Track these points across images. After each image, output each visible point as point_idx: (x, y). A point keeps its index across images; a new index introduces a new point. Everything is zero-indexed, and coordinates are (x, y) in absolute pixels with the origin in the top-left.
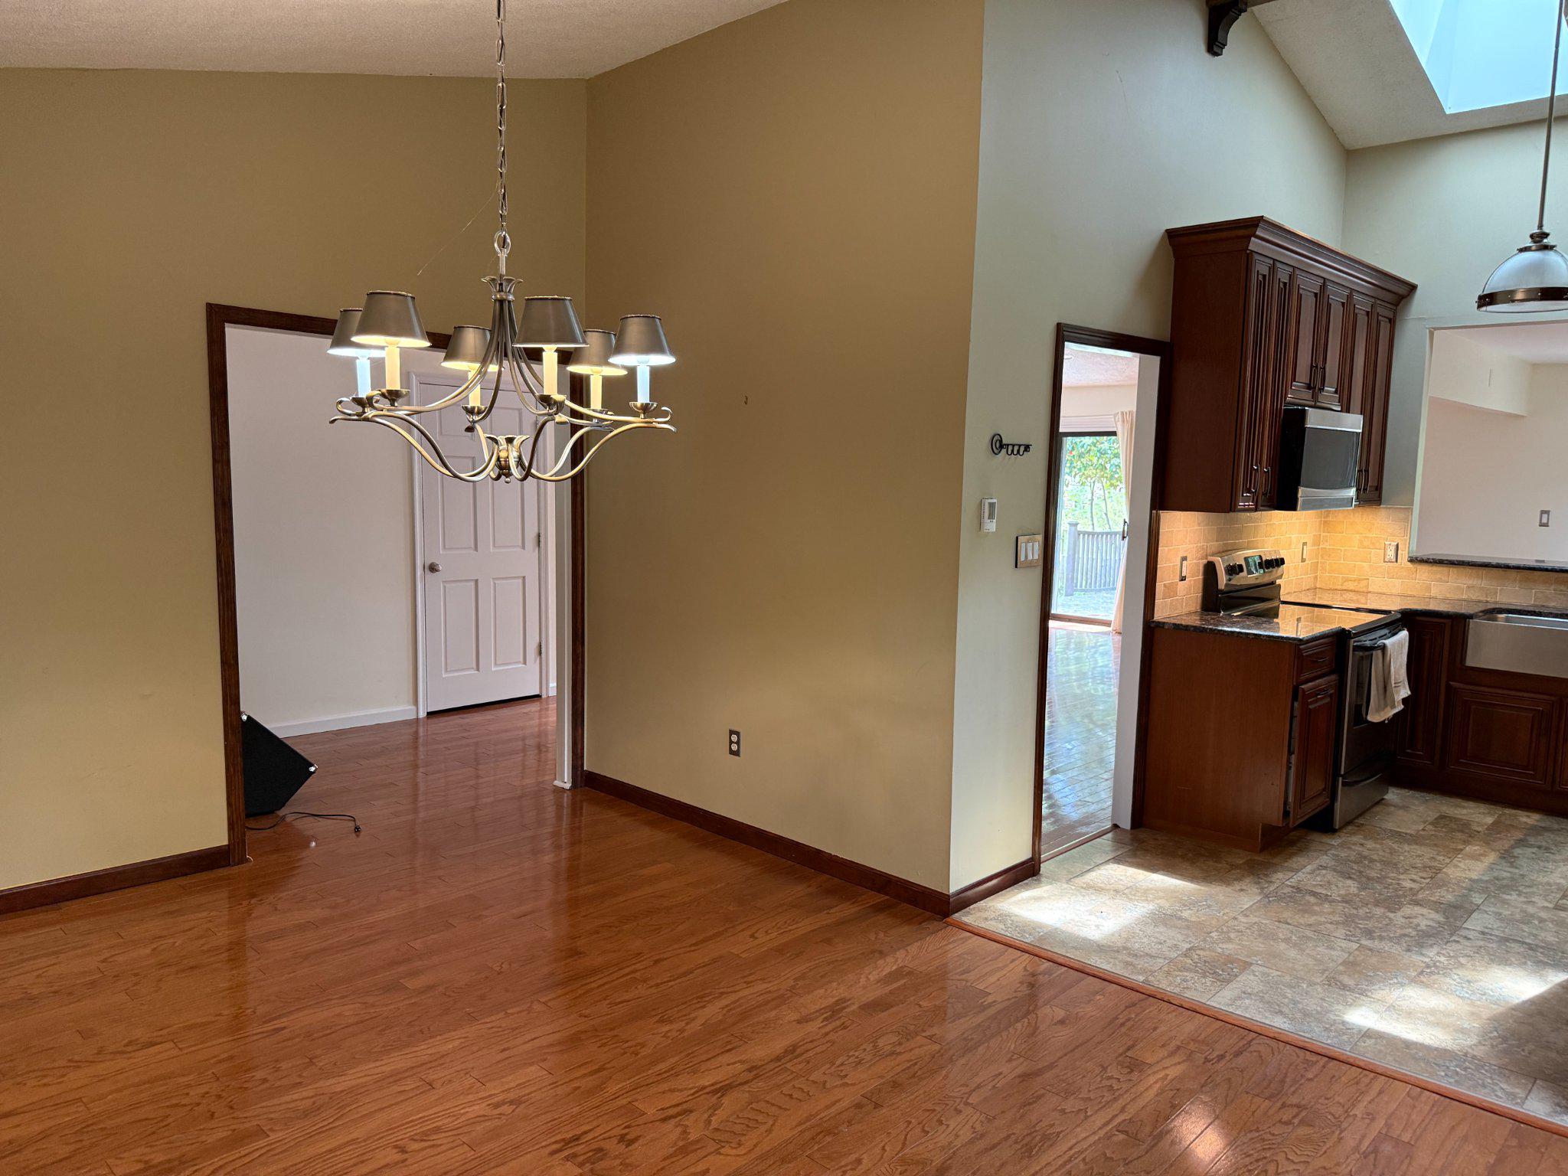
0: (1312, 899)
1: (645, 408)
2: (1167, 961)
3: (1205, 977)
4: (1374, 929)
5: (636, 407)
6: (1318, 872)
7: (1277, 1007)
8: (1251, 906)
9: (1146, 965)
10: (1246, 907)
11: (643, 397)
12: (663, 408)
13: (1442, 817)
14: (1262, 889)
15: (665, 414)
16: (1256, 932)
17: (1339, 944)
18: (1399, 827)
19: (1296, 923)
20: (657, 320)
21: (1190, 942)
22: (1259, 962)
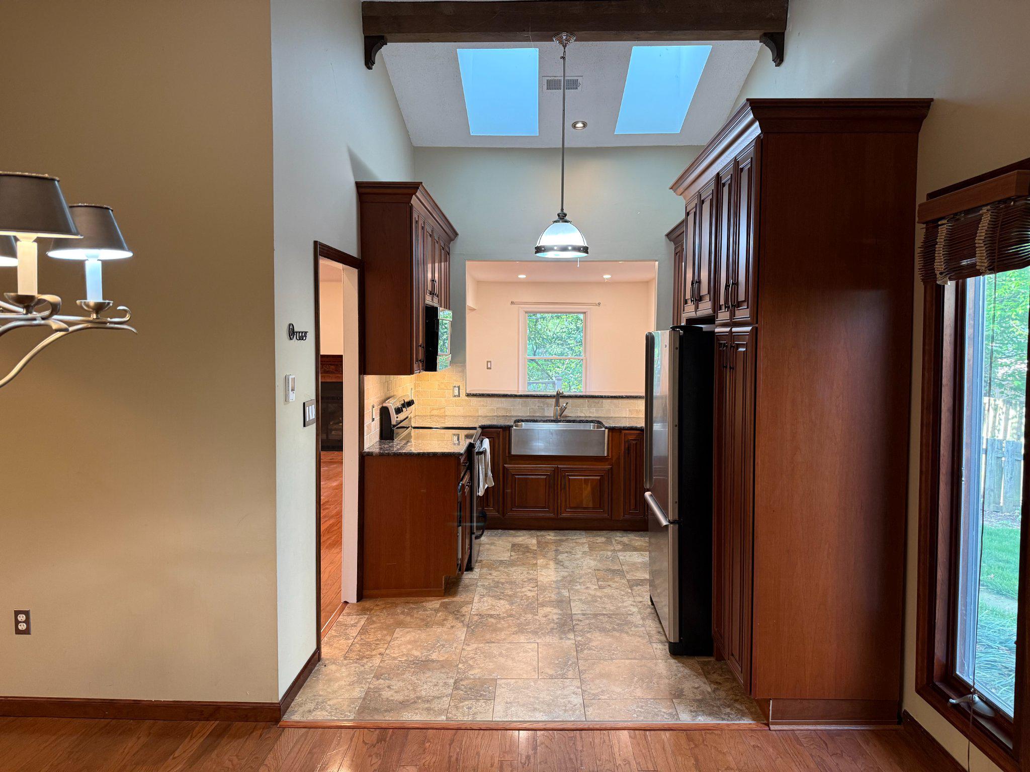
0: (492, 620)
1: (99, 308)
2: (449, 698)
3: (478, 700)
4: (536, 630)
5: (88, 305)
6: (482, 600)
7: (531, 706)
8: (465, 637)
9: (439, 706)
10: (463, 638)
11: (94, 294)
12: (119, 308)
13: (513, 545)
14: (462, 622)
15: (123, 314)
16: (481, 655)
17: (527, 647)
18: (499, 557)
19: (497, 641)
20: (110, 211)
21: (452, 677)
22: (499, 677)
